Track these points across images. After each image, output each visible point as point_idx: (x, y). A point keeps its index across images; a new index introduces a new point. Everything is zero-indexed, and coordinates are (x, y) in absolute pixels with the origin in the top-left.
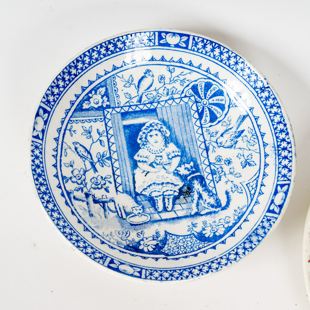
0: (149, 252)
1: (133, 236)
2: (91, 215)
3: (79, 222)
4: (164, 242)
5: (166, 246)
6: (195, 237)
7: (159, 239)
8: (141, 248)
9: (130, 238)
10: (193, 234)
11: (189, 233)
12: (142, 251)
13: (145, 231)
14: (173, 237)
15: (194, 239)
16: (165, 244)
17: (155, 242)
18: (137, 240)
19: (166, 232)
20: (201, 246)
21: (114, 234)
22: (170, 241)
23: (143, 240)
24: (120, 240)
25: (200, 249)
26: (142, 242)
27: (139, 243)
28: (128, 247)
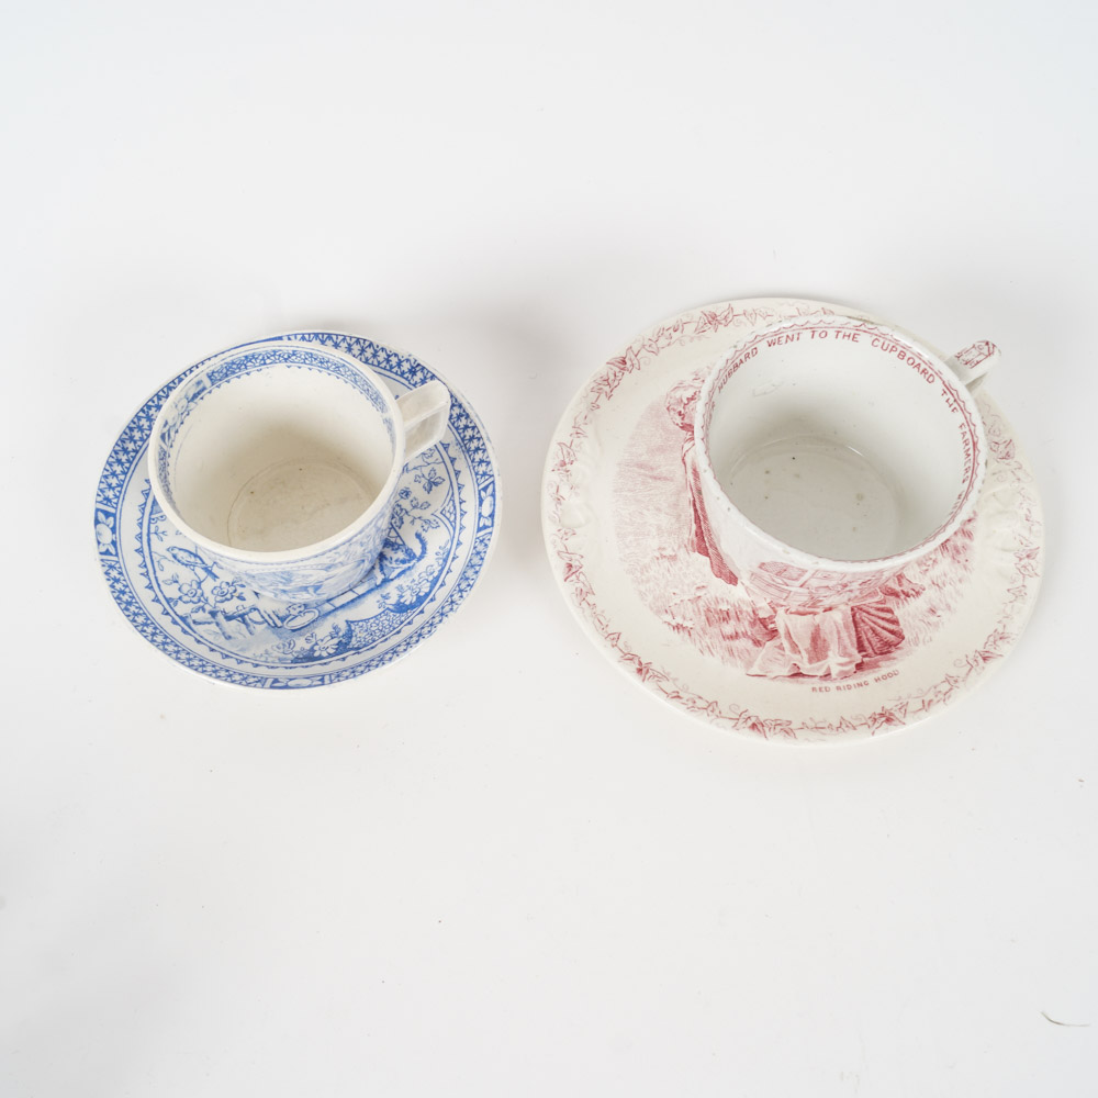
0: (330, 655)
1: (301, 644)
2: (229, 638)
3: (212, 650)
4: (349, 634)
5: (354, 639)
6: (392, 611)
7: (341, 634)
8: (316, 654)
9: (297, 648)
10: (388, 609)
11: (382, 610)
12: (320, 658)
13: (316, 631)
14: (361, 624)
15: (391, 614)
16: (351, 637)
17: (336, 641)
18: (308, 647)
19: (347, 621)
20: (403, 618)
21: (270, 651)
22: (357, 630)
23: (317, 644)
24: (282, 655)
25: (402, 622)
26: (316, 648)
27: (312, 650)
28: (296, 660)
